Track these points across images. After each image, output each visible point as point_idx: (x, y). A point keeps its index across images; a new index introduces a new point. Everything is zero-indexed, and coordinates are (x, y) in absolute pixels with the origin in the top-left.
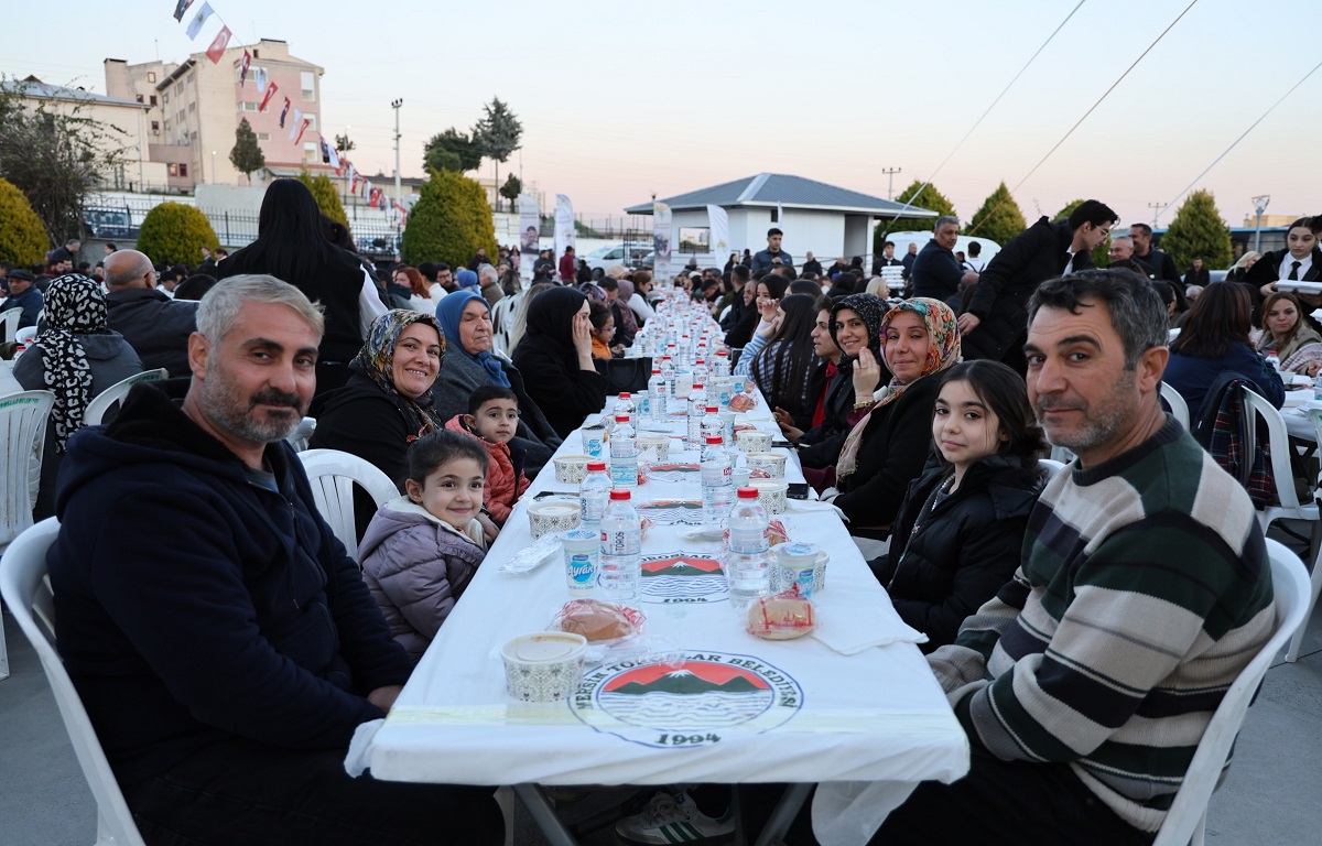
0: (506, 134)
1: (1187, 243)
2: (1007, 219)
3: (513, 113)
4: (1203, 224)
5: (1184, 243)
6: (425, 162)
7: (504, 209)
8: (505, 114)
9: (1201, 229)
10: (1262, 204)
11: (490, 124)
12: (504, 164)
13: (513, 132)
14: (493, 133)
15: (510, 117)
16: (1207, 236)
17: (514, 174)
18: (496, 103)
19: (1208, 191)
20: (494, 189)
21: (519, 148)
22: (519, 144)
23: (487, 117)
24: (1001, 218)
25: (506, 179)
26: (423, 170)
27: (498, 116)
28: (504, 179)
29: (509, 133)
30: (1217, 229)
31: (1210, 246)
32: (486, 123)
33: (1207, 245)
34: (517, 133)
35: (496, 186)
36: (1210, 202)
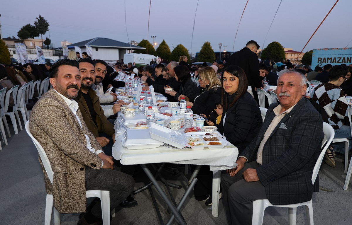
0: (44, 26)
1: (204, 55)
2: (165, 50)
3: (46, 20)
4: (207, 50)
5: (203, 55)
6: (18, 34)
7: (46, 48)
8: (43, 20)
9: (207, 52)
10: (220, 45)
11: (39, 23)
12: (44, 35)
13: (46, 25)
14: (40, 26)
15: (45, 21)
16: (208, 54)
17: (48, 38)
18: (40, 17)
19: (209, 42)
20: (41, 42)
21: (48, 30)
22: (48, 29)
23: (37, 21)
24: (163, 49)
25: (45, 39)
26: (18, 36)
27: (41, 21)
28: (44, 40)
29: (45, 26)
30: (211, 52)
31: (209, 56)
32: (37, 23)
33: (208, 56)
34: (47, 26)
35: (42, 41)
36: (209, 45)
